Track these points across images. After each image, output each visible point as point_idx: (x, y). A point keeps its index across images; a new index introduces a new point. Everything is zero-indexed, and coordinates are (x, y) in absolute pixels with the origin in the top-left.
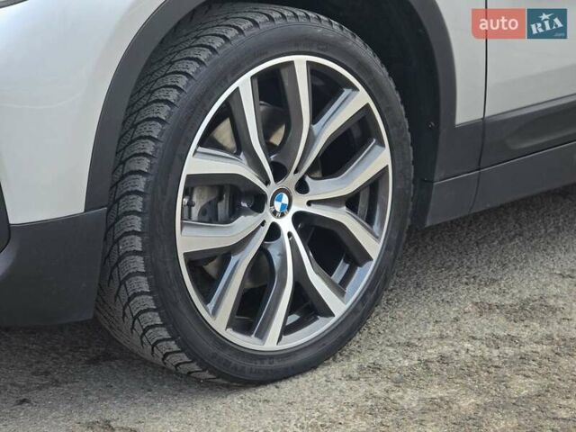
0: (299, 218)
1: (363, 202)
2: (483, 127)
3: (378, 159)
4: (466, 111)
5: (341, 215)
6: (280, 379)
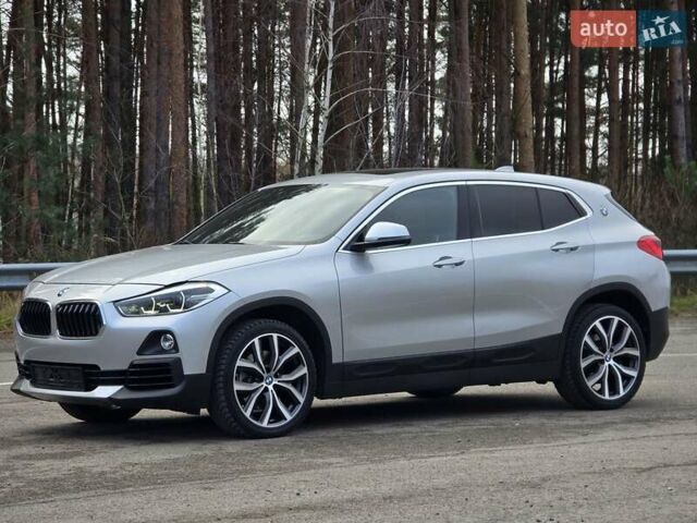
1: (299, 382)
2: (342, 366)
3: (303, 370)
4: (336, 360)
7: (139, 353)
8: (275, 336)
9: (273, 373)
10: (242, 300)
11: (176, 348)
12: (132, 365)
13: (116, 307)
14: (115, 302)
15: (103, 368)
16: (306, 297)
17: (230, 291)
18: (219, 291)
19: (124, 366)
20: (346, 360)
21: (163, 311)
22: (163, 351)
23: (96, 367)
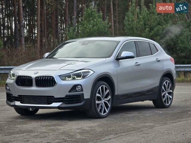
0: (104, 102)
1: (108, 101)
2: (117, 95)
3: (110, 97)
4: (116, 94)
5: (107, 102)
6: (104, 118)
7: (69, 92)
8: (104, 86)
9: (103, 98)
10: (98, 75)
11: (82, 90)
12: (66, 96)
13: (60, 77)
14: (59, 76)
15: (55, 97)
16: (111, 74)
17: (95, 72)
18: (92, 72)
19: (64, 96)
20: (118, 94)
21: (74, 79)
22: (77, 91)
23: (53, 97)
